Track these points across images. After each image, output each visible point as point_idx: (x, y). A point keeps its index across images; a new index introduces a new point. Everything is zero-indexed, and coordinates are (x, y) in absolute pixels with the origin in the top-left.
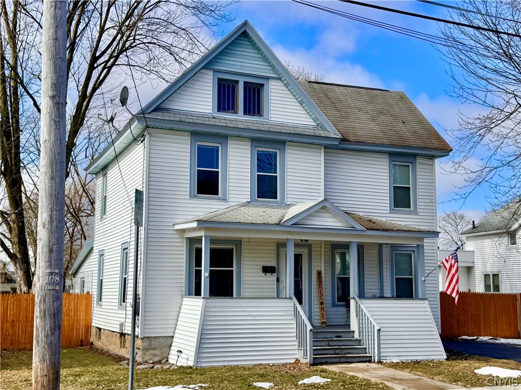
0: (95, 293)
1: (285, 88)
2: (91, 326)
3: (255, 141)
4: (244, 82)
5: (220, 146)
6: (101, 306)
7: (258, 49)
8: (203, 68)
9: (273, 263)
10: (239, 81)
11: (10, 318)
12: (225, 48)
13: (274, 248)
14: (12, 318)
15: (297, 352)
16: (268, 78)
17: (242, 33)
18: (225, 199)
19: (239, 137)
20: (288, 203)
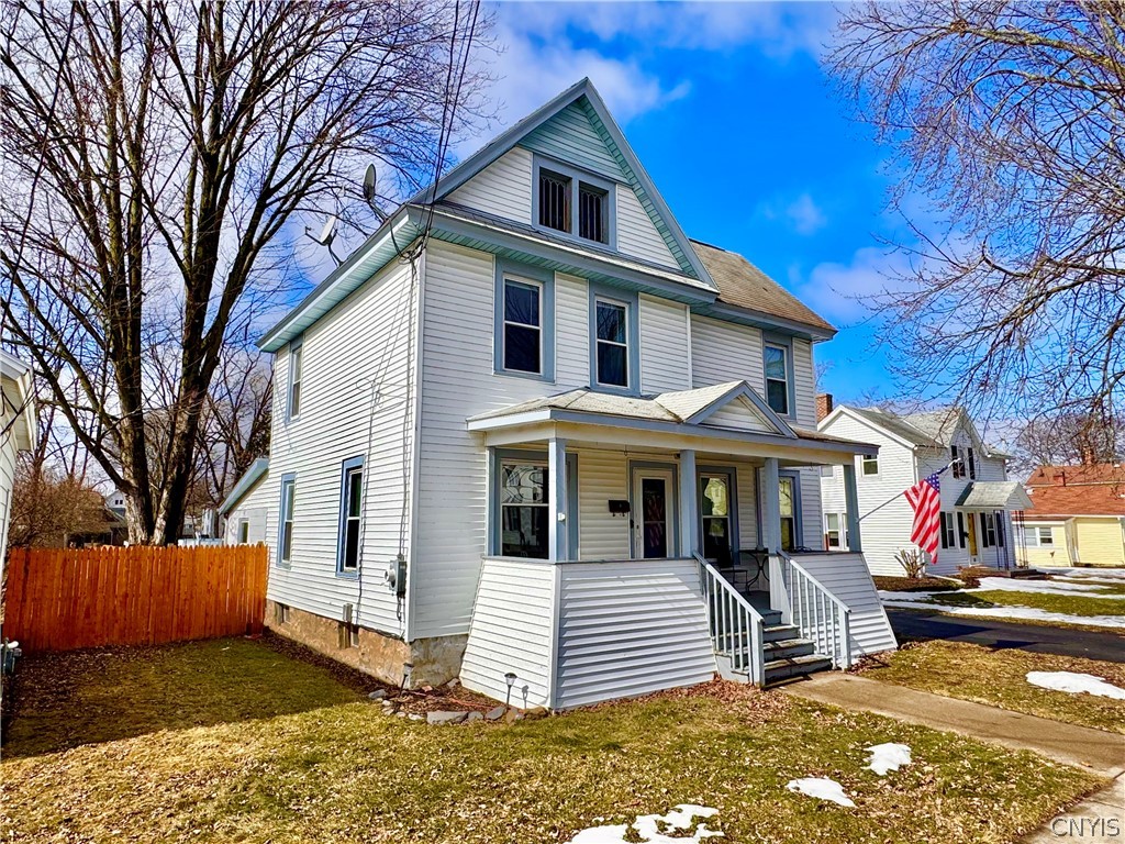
0: (273, 543)
1: (638, 204)
2: (265, 600)
3: (597, 284)
4: (580, 181)
5: (541, 286)
6: (288, 567)
7: (601, 131)
8: (518, 144)
9: (622, 496)
10: (571, 179)
11: (120, 591)
12: (550, 119)
13: (624, 469)
14: (124, 590)
15: (713, 660)
16: (614, 182)
17: (577, 100)
19: (572, 273)
20: (644, 394)
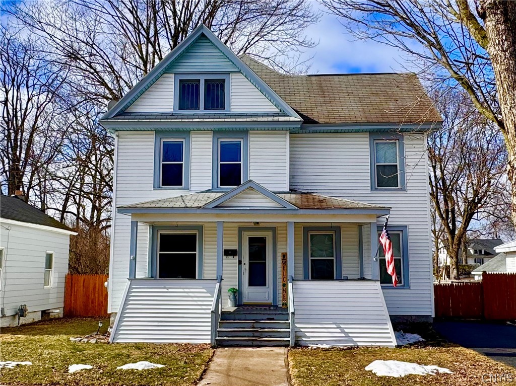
1: (246, 80)
3: (217, 133)
4: (205, 80)
5: (184, 140)
8: (165, 72)
9: (235, 247)
10: (200, 79)
13: (236, 232)
16: (228, 73)
18: (187, 189)
19: (201, 130)
